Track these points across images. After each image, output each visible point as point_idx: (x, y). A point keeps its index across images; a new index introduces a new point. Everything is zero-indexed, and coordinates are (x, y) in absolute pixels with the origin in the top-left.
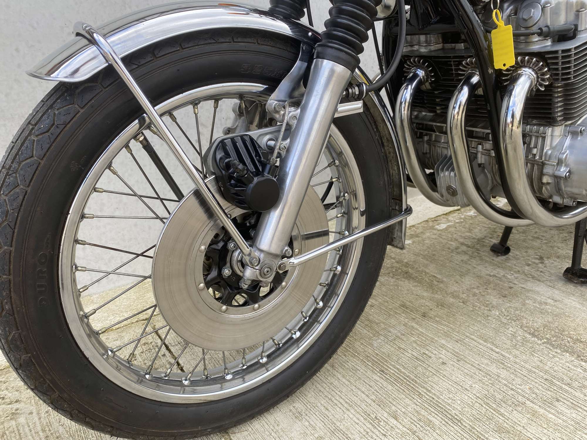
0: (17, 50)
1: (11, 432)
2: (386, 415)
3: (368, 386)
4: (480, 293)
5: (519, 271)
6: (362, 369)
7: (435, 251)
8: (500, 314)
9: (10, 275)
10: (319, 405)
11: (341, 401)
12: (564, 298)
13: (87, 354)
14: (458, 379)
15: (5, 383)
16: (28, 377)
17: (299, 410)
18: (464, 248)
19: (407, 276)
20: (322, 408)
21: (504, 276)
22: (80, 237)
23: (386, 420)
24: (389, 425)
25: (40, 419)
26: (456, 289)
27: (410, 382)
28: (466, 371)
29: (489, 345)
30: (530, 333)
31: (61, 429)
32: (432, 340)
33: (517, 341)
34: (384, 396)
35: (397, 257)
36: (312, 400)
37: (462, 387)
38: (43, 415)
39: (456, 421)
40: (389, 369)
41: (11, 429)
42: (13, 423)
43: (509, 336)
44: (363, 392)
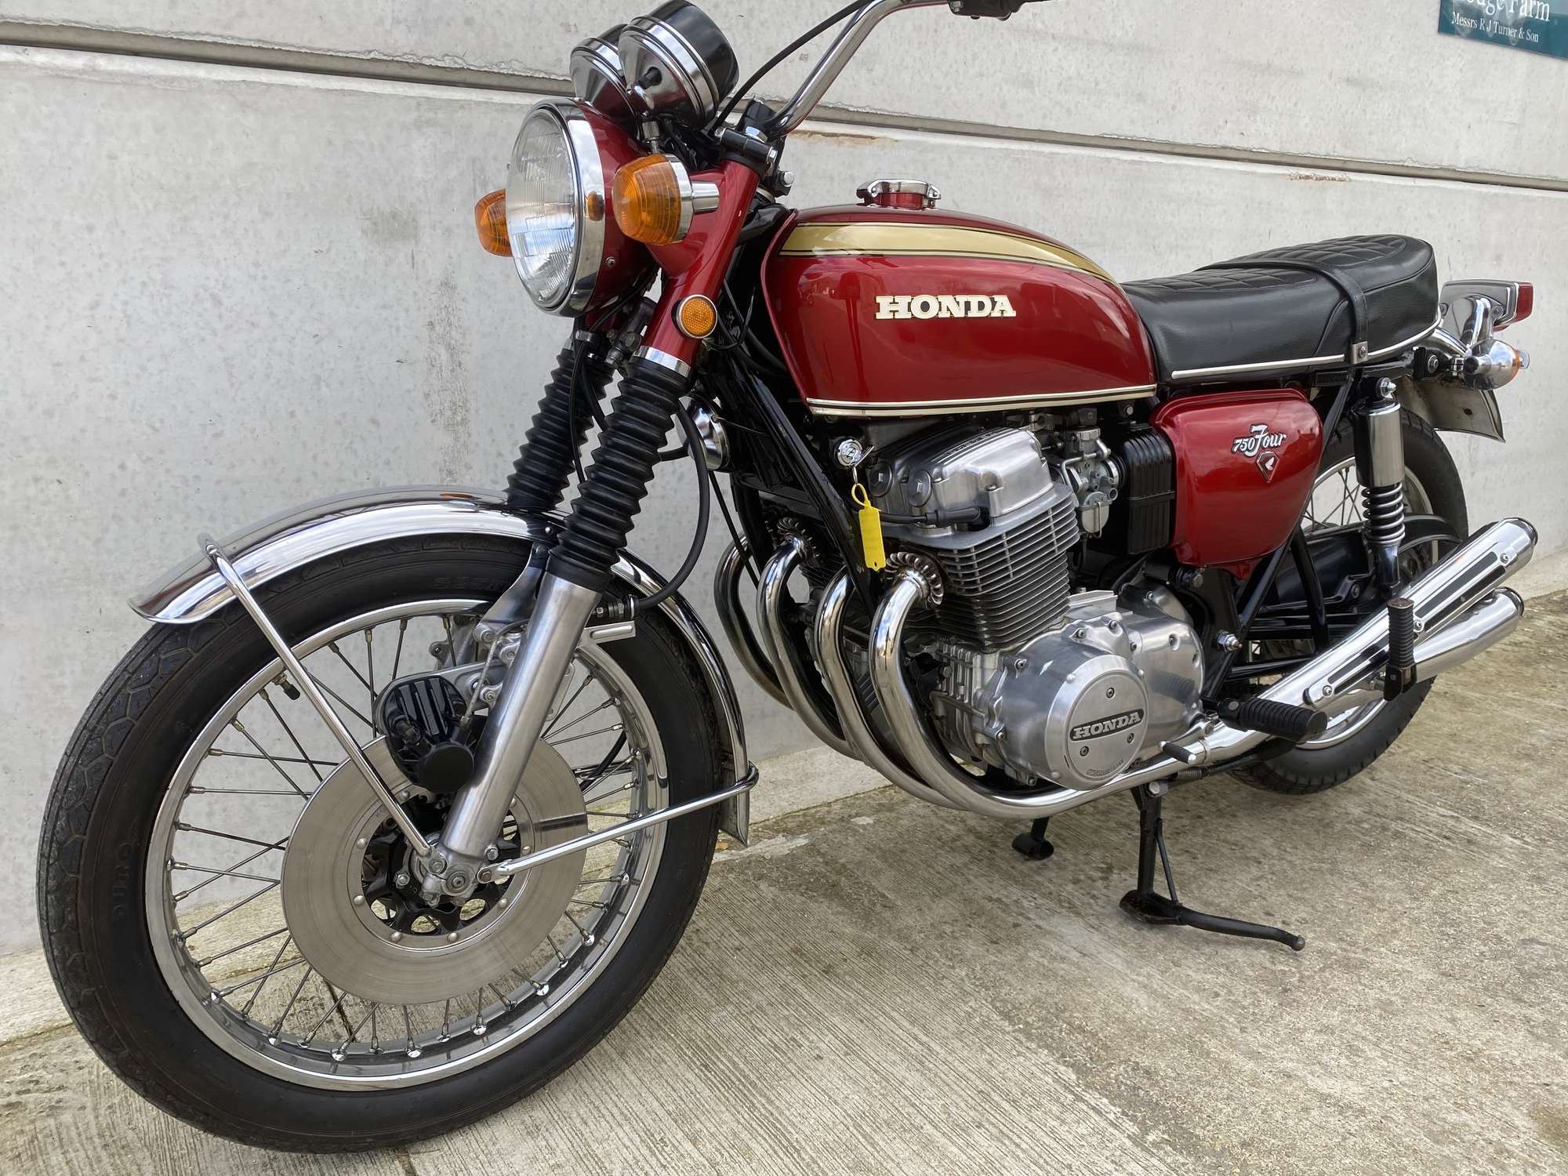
0: (122, 467)
1: (46, 1136)
2: (680, 1135)
3: (669, 1089)
4: (953, 932)
5: (1051, 893)
6: (671, 1059)
7: (910, 842)
8: (967, 975)
9: (78, 873)
10: (575, 1115)
11: (615, 1111)
12: (1101, 949)
13: (178, 994)
14: (830, 1085)
15: (41, 1056)
16: (88, 1022)
17: (538, 1122)
18: (970, 840)
19: (832, 892)
20: (578, 1121)
21: (1016, 902)
22: (182, 819)
23: (677, 1144)
24: (678, 1151)
25: (97, 1117)
26: (911, 922)
27: (745, 1086)
28: (851, 1072)
29: (916, 1030)
30: (1001, 1013)
31: (131, 1135)
32: (819, 1017)
33: (970, 1025)
34: (691, 1106)
35: (831, 852)
36: (566, 1107)
37: (830, 1097)
38: (102, 1112)
39: (792, 1150)
40: (719, 1063)
41: (47, 1131)
42: (51, 1121)
43: (959, 1016)
44: (657, 1099)
